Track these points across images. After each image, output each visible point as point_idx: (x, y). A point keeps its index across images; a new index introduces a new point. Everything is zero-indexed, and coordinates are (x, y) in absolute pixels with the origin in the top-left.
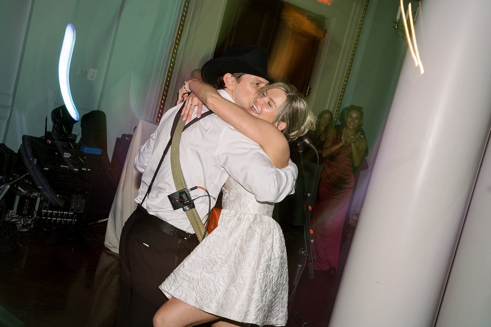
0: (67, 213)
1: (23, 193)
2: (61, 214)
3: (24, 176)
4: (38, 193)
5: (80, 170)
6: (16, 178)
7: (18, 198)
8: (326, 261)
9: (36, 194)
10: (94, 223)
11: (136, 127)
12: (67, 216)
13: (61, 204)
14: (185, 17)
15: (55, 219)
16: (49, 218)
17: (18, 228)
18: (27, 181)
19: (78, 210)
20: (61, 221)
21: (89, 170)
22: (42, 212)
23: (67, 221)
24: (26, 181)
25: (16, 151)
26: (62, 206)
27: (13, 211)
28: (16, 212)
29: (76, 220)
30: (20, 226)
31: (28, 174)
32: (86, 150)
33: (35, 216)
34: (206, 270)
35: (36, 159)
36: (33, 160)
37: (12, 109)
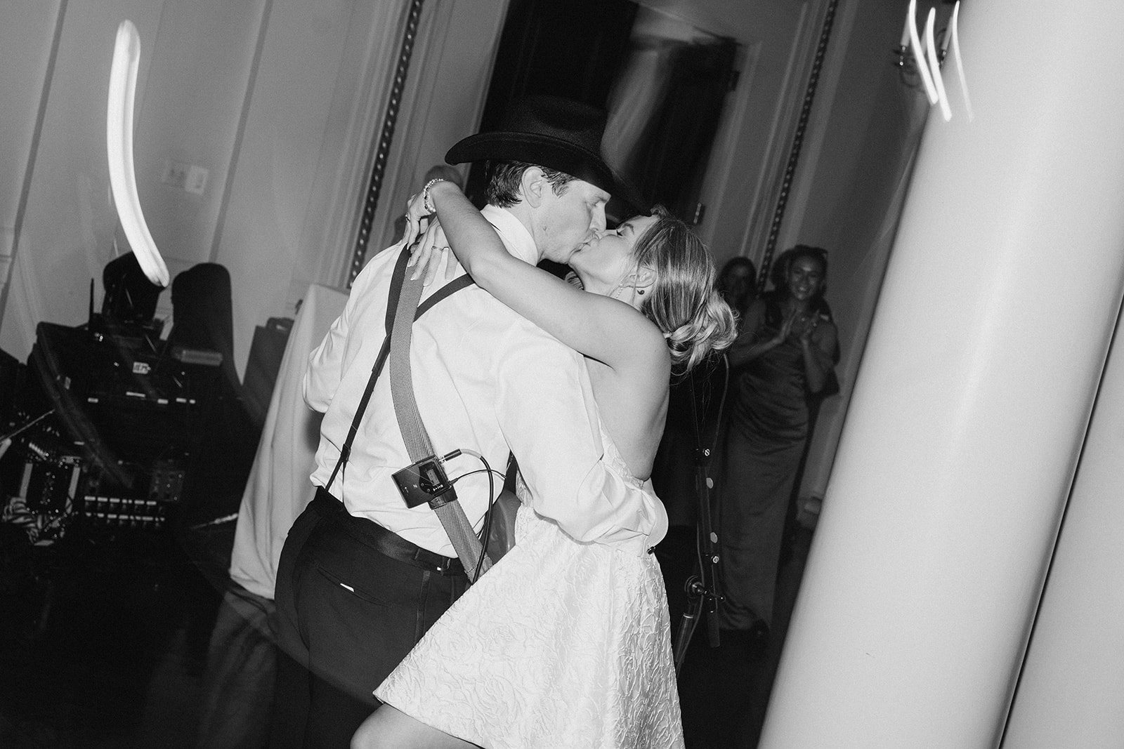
0: (142, 502)
1: (39, 456)
2: (127, 504)
3: (43, 417)
4: (76, 458)
5: (172, 401)
6: (23, 422)
7: (29, 467)
8: (745, 608)
9: (70, 460)
10: (205, 525)
11: (300, 302)
12: (143, 510)
13: (128, 482)
14: (411, 45)
15: (115, 516)
16: (101, 515)
17: (30, 538)
18: (49, 429)
19: (168, 496)
20: (129, 521)
21: (192, 402)
22: (84, 501)
23: (142, 521)
24: (46, 428)
25: (23, 360)
26: (130, 485)
27: (19, 500)
28: (24, 501)
29: (162, 519)
30: (33, 534)
31: (51, 412)
32: (186, 356)
33: (69, 510)
34: (492, 656)
35: (69, 377)
36: (63, 380)
37: (12, 263)
